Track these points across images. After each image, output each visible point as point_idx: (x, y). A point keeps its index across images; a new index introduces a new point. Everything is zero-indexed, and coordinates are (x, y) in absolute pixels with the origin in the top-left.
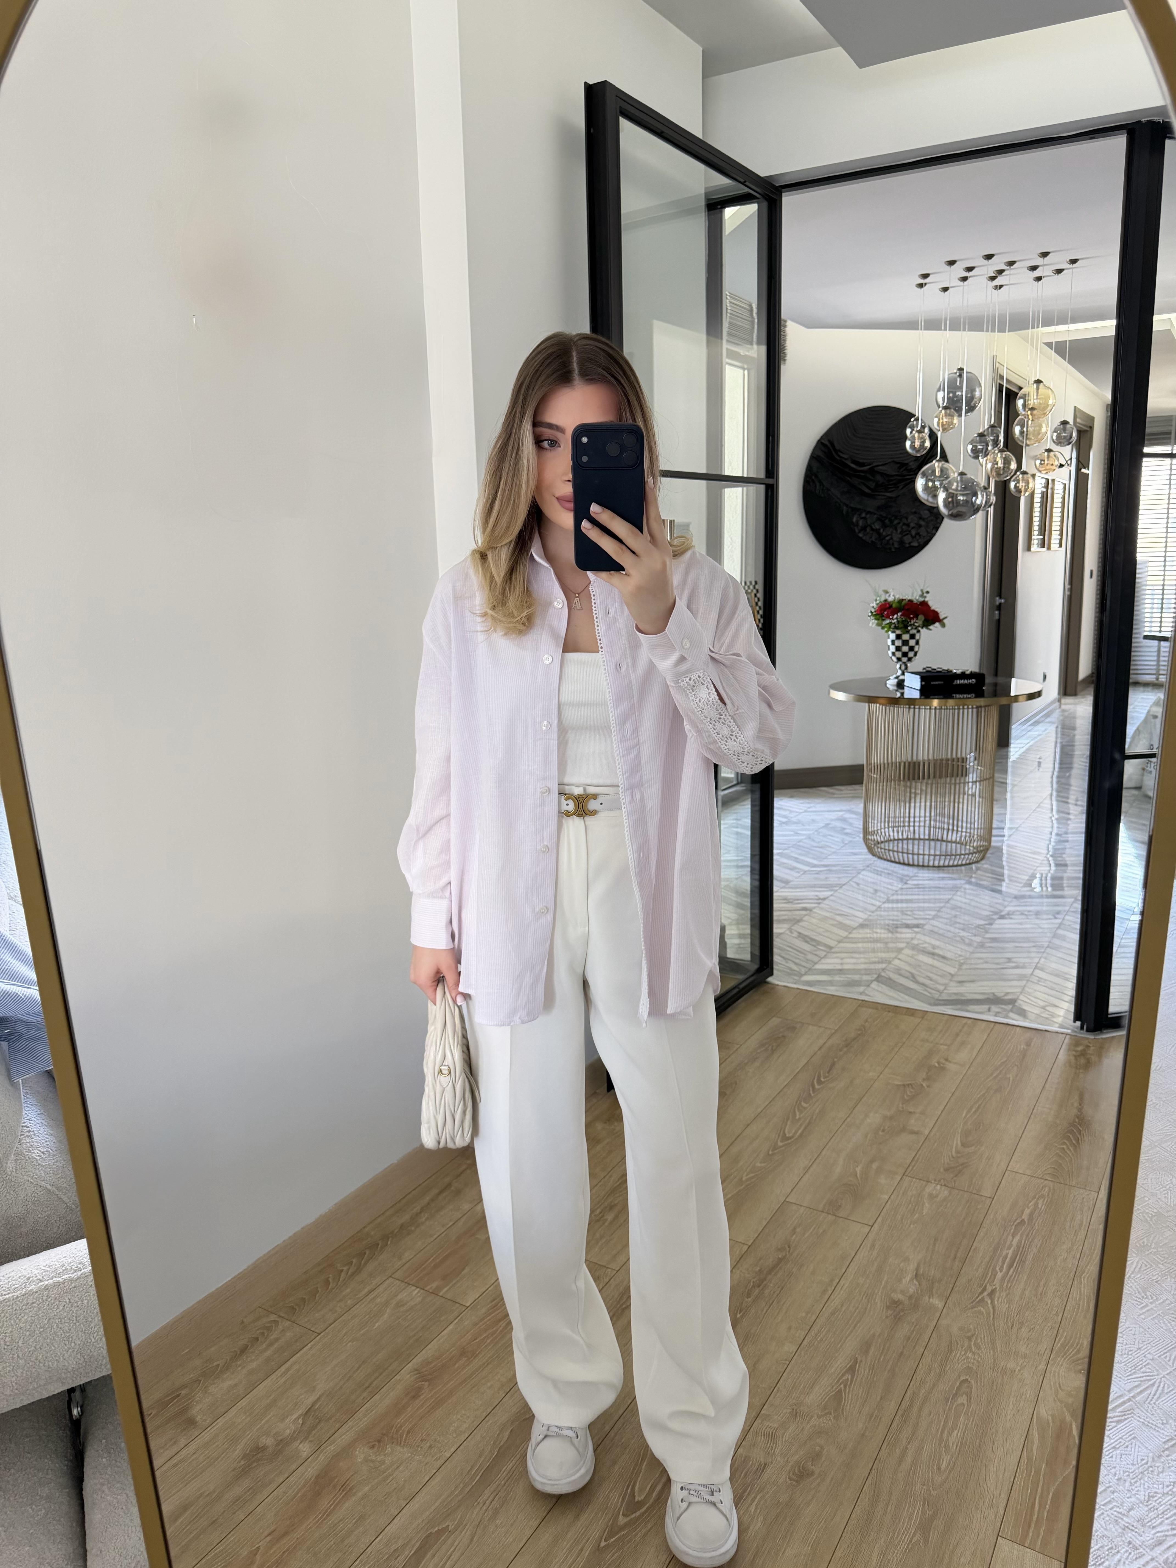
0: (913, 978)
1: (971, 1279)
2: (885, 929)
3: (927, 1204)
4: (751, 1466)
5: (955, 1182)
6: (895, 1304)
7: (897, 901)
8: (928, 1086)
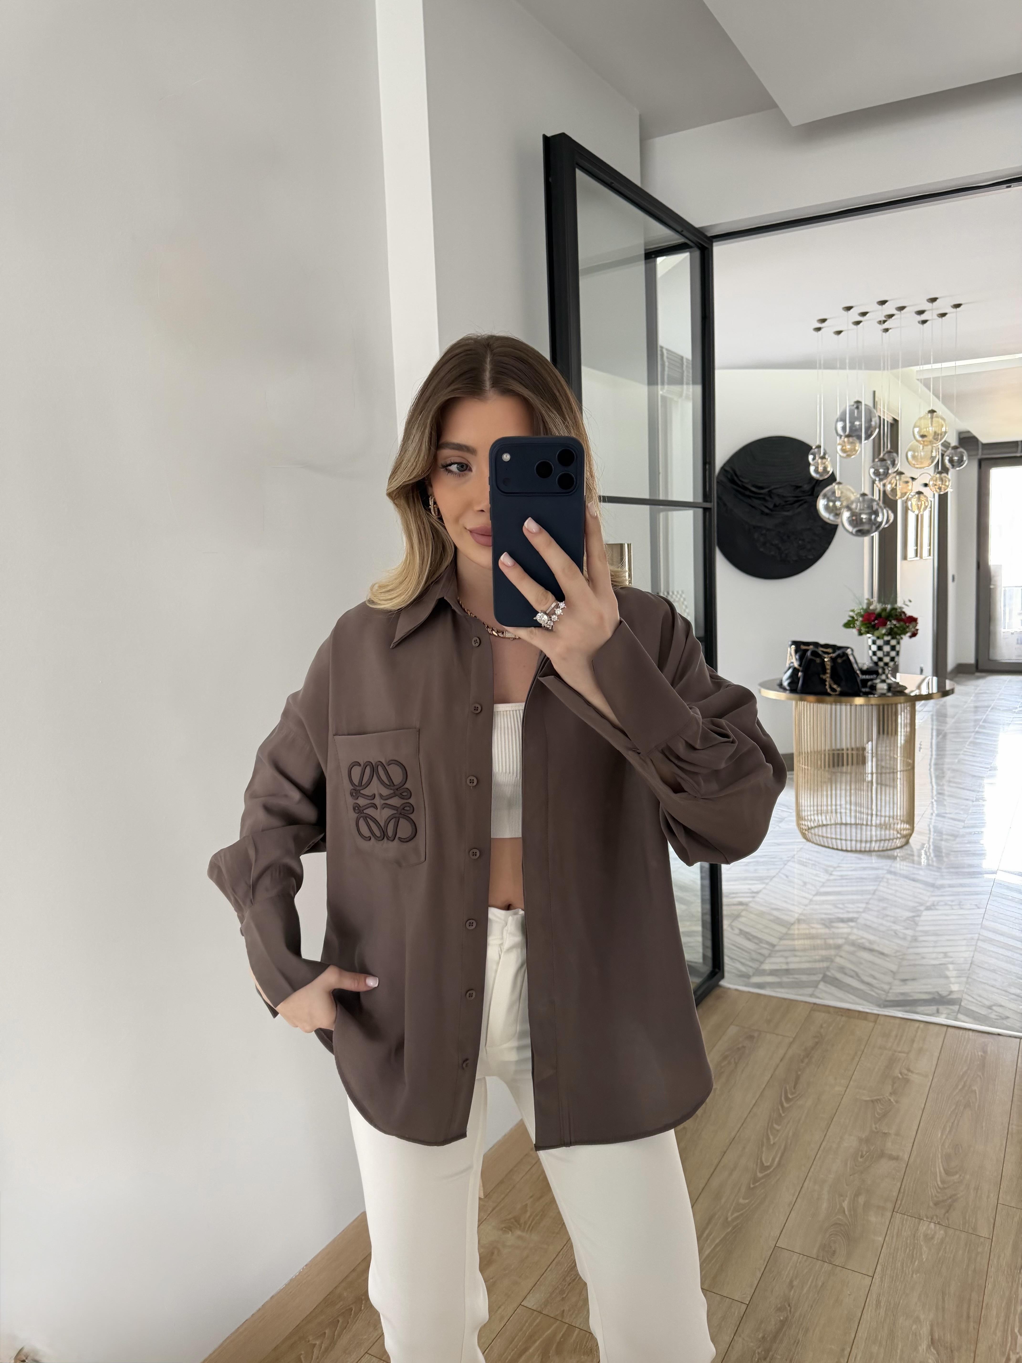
0: (857, 977)
2: (821, 923)
3: (924, 1248)
5: (948, 1219)
7: (826, 894)
8: (897, 1102)
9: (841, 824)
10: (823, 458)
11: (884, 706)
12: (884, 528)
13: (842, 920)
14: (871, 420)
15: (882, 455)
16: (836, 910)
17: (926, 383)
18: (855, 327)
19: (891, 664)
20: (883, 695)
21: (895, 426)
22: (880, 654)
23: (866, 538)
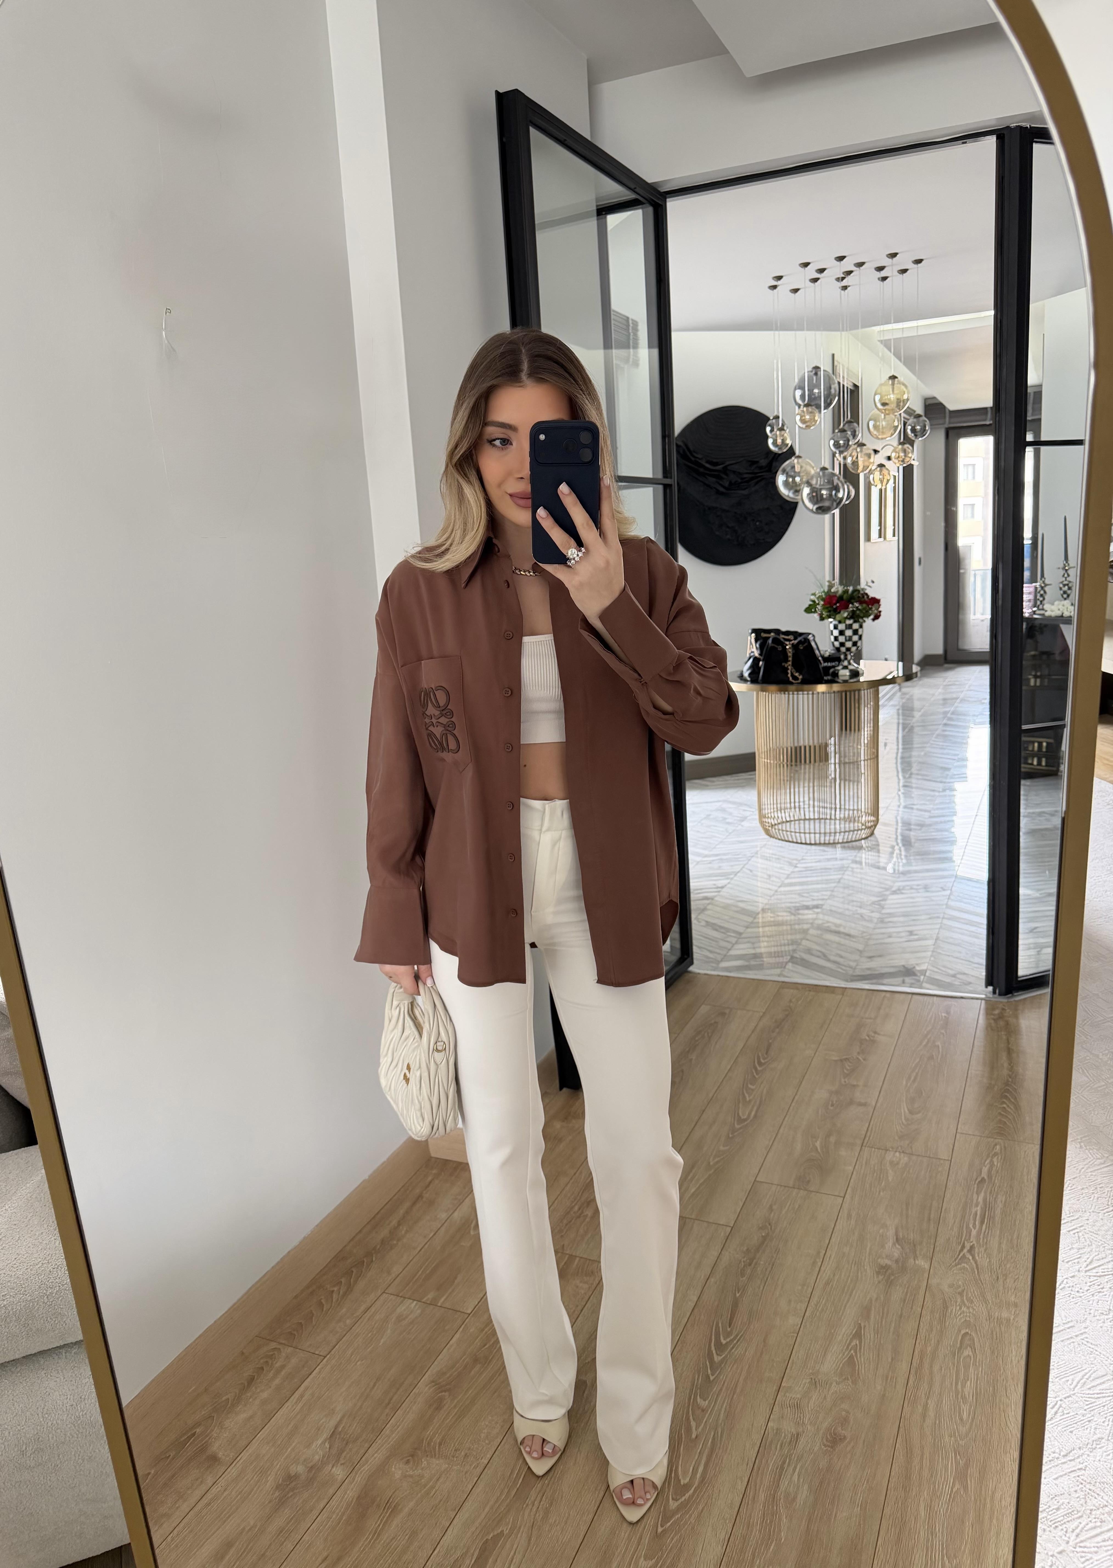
0: (825, 957)
1: (949, 1239)
2: (786, 912)
3: (890, 1171)
4: (785, 1438)
5: (911, 1148)
6: (883, 1270)
7: (791, 885)
8: (864, 1060)
9: (805, 819)
10: (781, 429)
12: (845, 505)
13: (808, 908)
14: (830, 388)
15: (842, 425)
16: (801, 899)
17: (886, 344)
18: (812, 284)
19: (854, 649)
20: (845, 681)
21: (856, 393)
22: (842, 639)
23: (827, 517)
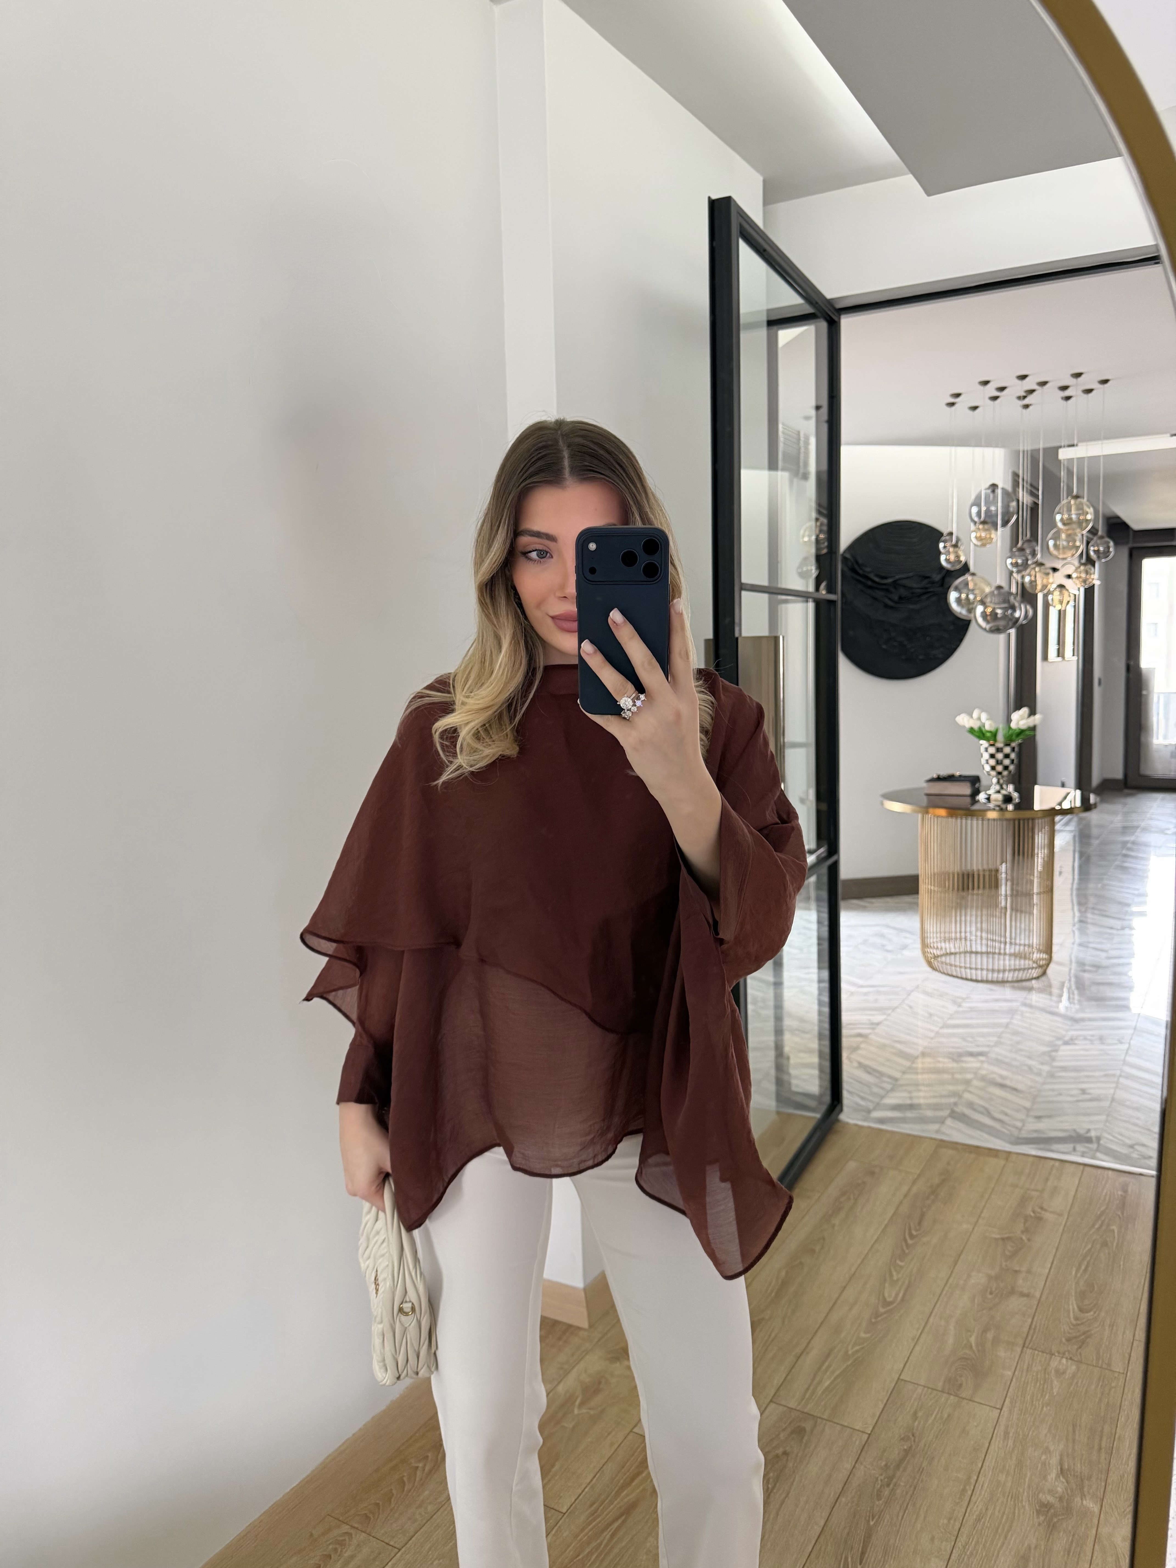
0: (989, 1114)
1: (1123, 1475)
2: (949, 1058)
3: (1056, 1382)
5: (1081, 1354)
6: (1045, 1508)
7: (954, 1026)
8: (1029, 1240)
9: (971, 952)
10: (956, 546)
11: (1019, 820)
12: (1022, 625)
13: (971, 1054)
14: (1008, 505)
15: (1020, 545)
16: (965, 1044)
18: (991, 403)
21: (1035, 512)
23: (1002, 637)
